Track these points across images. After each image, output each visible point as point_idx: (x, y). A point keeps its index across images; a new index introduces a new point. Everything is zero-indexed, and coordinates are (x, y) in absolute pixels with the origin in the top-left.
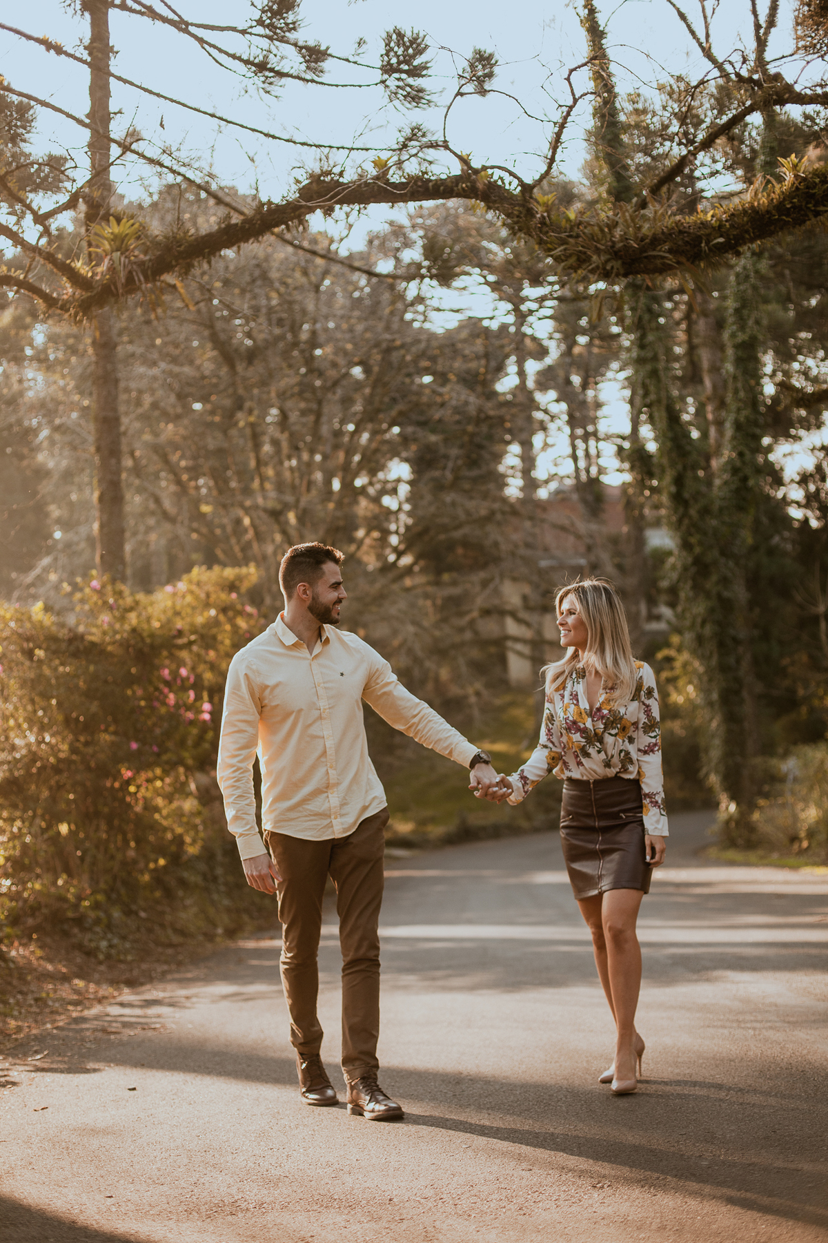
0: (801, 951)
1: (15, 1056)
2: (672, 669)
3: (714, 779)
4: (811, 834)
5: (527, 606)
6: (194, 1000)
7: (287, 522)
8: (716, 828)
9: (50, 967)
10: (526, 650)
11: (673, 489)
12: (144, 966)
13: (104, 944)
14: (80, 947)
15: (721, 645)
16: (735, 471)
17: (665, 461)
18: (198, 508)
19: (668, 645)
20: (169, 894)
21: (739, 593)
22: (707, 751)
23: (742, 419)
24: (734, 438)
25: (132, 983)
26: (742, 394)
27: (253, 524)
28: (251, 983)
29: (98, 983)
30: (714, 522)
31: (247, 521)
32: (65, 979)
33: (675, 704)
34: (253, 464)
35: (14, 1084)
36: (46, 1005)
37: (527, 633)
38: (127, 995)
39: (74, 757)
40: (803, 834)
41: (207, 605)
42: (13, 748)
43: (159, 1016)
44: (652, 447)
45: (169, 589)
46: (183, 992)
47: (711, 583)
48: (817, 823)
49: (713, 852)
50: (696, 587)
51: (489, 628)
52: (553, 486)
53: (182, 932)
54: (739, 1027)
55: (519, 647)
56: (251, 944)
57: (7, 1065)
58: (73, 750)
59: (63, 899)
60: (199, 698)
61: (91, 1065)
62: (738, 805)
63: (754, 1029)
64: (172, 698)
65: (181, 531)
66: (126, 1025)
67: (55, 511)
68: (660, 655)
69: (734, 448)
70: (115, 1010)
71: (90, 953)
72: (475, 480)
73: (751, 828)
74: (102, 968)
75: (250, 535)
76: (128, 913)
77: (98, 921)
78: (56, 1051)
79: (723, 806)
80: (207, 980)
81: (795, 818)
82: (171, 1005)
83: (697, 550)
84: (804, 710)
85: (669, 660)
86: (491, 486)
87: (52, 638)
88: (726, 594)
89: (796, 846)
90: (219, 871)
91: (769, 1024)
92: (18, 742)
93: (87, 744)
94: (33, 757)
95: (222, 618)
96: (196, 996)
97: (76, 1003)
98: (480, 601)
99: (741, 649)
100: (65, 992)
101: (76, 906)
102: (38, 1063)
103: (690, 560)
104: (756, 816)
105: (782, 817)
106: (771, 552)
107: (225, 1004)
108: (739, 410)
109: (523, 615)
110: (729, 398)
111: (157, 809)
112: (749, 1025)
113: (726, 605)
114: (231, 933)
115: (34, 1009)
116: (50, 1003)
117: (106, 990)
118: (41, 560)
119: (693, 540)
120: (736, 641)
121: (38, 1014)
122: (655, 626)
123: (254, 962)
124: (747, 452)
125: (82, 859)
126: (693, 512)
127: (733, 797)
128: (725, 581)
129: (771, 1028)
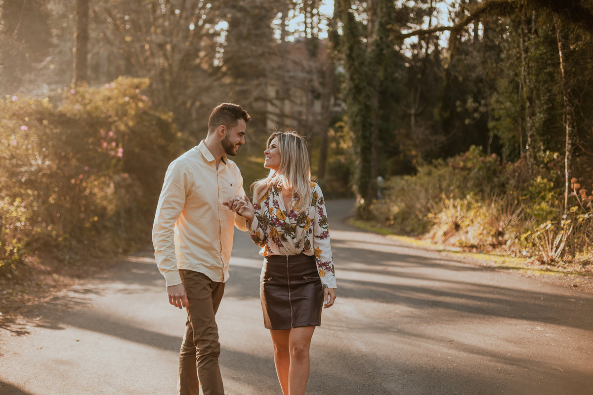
0: (369, 287)
1: (28, 317)
2: (342, 131)
3: (355, 188)
4: (395, 218)
5: (277, 98)
6: (106, 291)
7: (166, 50)
8: (354, 210)
9: (43, 267)
10: (275, 118)
11: (348, 52)
12: (86, 268)
13: (67, 257)
14: (56, 258)
15: (364, 126)
16: (378, 45)
17: (345, 39)
18: (124, 38)
19: (341, 120)
20: (98, 232)
21: (374, 103)
22: (353, 174)
23: (383, 22)
24: (379, 30)
25: (79, 277)
26: (384, 10)
27: (150, 48)
28: (132, 283)
29: (64, 276)
30: (366, 69)
31: (147, 47)
32: (49, 273)
33: (343, 148)
34: (152, 19)
35: (28, 333)
36: (41, 287)
37: (277, 111)
38: (77, 285)
39: (59, 171)
40: (392, 217)
41: (125, 95)
42: (31, 165)
43: (90, 299)
44: (340, 32)
45: (107, 86)
46: (101, 286)
47: (361, 98)
48: (398, 213)
49: (352, 221)
50: (355, 99)
51: (258, 105)
52: (296, 35)
53: (104, 251)
54: (329, 329)
55: (271, 116)
56: (133, 259)
57: (24, 322)
58: (58, 168)
59: (50, 236)
60: (117, 146)
61: (61, 325)
62: (365, 200)
63: (334, 330)
64: (105, 145)
65: (115, 50)
66: (77, 303)
67: (55, 31)
68: (338, 125)
69: (378, 35)
70: (72, 294)
71: (61, 261)
72: (257, 36)
73: (369, 212)
74: (66, 268)
75: (148, 53)
76: (79, 241)
77: (65, 246)
78: (46, 316)
79: (358, 200)
80: (113, 279)
81: (389, 210)
82: (97, 293)
83: (357, 81)
84: (402, 155)
85: (341, 127)
86: (265, 40)
87: (51, 114)
88: (368, 103)
89: (388, 223)
90: (122, 221)
91: (341, 328)
92: (33, 162)
93: (65, 165)
94: (40, 170)
95: (131, 101)
96: (107, 289)
97: (54, 287)
98: (255, 93)
99: (373, 129)
100: (49, 281)
101: (56, 240)
102: (38, 322)
103: (352, 85)
104: (372, 207)
105: (384, 208)
106: (394, 81)
107: (120, 295)
108: (382, 17)
109: (275, 102)
110: (378, 11)
111: (95, 194)
112: (333, 328)
113: (367, 108)
114: (126, 252)
115: (36, 289)
116: (42, 286)
117: (67, 280)
118: (46, 57)
119: (355, 77)
120: (371, 125)
121: (37, 292)
122: (337, 109)
123: (134, 271)
124: (384, 37)
125: (60, 217)
126: (356, 63)
127: (363, 197)
128: (368, 97)
129: (341, 330)
